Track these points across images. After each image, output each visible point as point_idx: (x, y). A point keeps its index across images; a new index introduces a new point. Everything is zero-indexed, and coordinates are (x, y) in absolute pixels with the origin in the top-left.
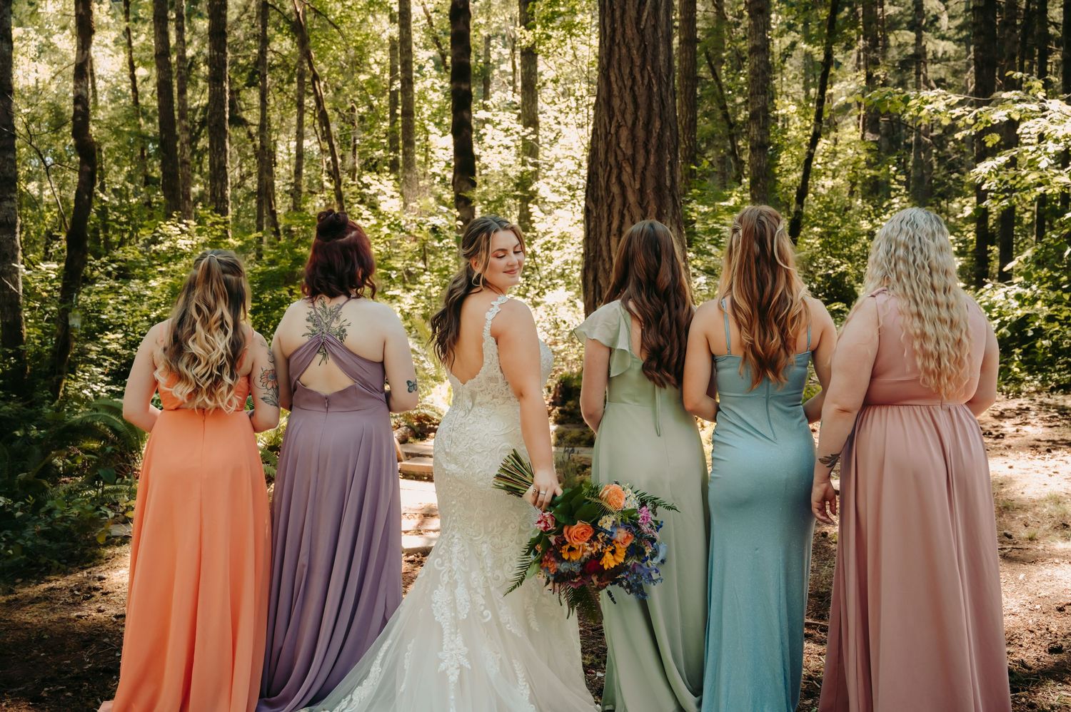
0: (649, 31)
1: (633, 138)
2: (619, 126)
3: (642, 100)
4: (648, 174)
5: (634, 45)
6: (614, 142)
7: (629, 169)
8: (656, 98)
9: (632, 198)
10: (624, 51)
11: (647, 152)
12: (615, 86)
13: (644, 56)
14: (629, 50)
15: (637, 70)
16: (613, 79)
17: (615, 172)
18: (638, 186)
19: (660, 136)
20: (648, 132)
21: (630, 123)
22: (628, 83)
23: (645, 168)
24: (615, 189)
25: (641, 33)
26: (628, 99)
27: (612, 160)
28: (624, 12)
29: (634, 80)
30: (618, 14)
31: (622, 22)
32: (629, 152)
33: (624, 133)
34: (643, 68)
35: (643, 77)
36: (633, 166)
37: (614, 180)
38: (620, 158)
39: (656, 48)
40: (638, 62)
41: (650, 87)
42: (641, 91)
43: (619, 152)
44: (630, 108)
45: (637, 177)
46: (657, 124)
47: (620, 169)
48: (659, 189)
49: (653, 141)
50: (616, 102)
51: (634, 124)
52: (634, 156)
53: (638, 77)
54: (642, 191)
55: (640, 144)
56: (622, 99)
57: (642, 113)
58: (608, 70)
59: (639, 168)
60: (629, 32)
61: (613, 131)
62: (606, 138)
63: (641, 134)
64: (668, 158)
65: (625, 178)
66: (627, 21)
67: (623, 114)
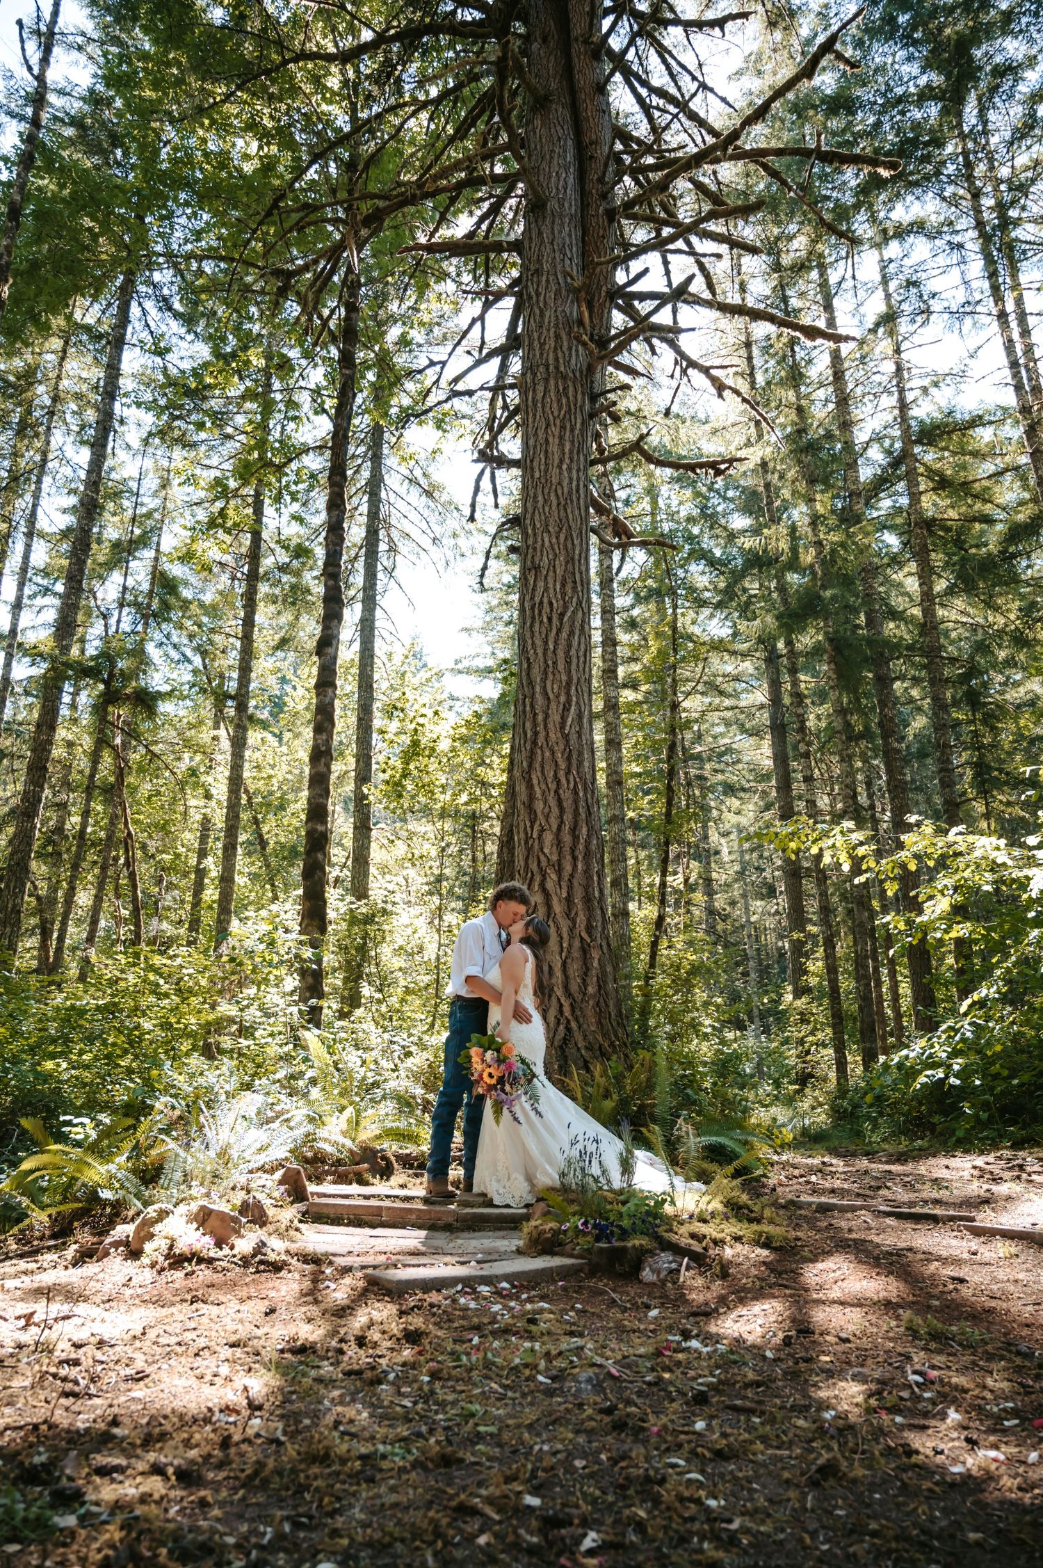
0: (574, 737)
1: (559, 842)
2: (542, 831)
3: (567, 804)
6: (536, 846)
7: (554, 876)
8: (582, 803)
9: (557, 908)
10: (547, 754)
11: (575, 858)
12: (537, 789)
13: (569, 759)
14: (553, 753)
15: (562, 774)
16: (535, 782)
17: (538, 878)
18: (564, 895)
19: (588, 843)
20: (576, 838)
21: (554, 828)
22: (553, 786)
23: (572, 876)
25: (566, 737)
26: (552, 802)
27: (534, 867)
28: (547, 716)
29: (559, 783)
30: (540, 718)
31: (545, 726)
32: (555, 858)
33: (549, 838)
34: (568, 772)
35: (567, 781)
36: (559, 872)
38: (544, 864)
39: (580, 754)
40: (563, 765)
41: (575, 792)
42: (567, 795)
43: (542, 858)
44: (555, 811)
45: (564, 884)
46: (584, 830)
47: (544, 876)
48: (588, 899)
49: (581, 847)
50: (539, 806)
51: (559, 829)
52: (559, 861)
53: (564, 781)
54: (569, 900)
55: (567, 849)
56: (545, 801)
57: (568, 817)
58: (529, 772)
59: (566, 876)
60: (552, 735)
61: (535, 835)
62: (526, 842)
63: (567, 839)
64: (596, 867)
65: (550, 885)
66: (551, 726)
67: (547, 817)
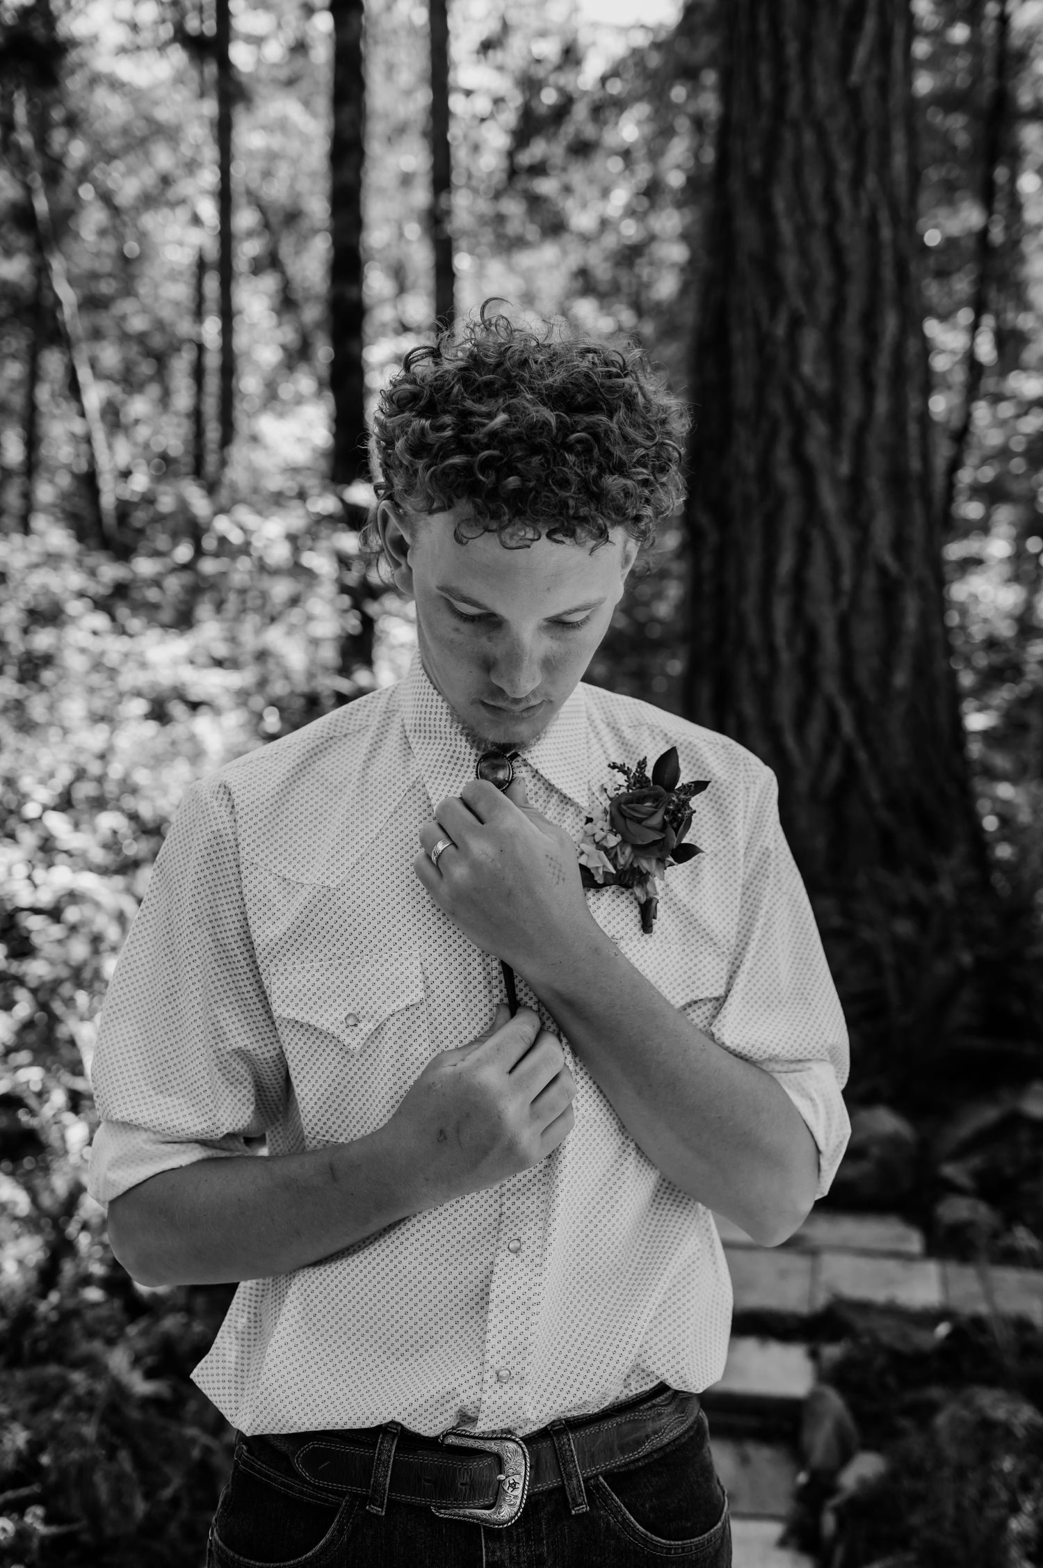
0: (870, 95)
1: (832, 351)
2: (796, 323)
3: (856, 258)
4: (872, 442)
5: (835, 125)
6: (783, 358)
7: (821, 428)
9: (830, 501)
10: (809, 138)
11: (869, 388)
12: (784, 224)
13: (858, 151)
14: (822, 137)
15: (842, 188)
16: (780, 207)
17: (786, 433)
18: (844, 468)
21: (825, 316)
22: (821, 216)
23: (863, 426)
24: (786, 478)
25: (853, 96)
26: (819, 250)
27: (776, 404)
28: (807, 46)
29: (834, 208)
30: (792, 49)
31: (805, 71)
32: (823, 387)
33: (810, 340)
34: (857, 181)
35: (856, 203)
36: (834, 421)
37: (782, 452)
38: (800, 395)
39: (885, 136)
40: (845, 165)
41: (872, 227)
42: (852, 238)
43: (796, 386)
44: (826, 277)
45: (844, 447)
47: (800, 429)
48: (895, 480)
50: (789, 265)
51: (835, 318)
52: (834, 396)
53: (846, 203)
54: (855, 486)
55: (852, 365)
56: (804, 253)
57: (854, 291)
59: (849, 425)
60: (820, 92)
61: (780, 333)
62: (760, 350)
63: (853, 342)
65: (814, 449)
66: (817, 70)
67: (808, 288)
